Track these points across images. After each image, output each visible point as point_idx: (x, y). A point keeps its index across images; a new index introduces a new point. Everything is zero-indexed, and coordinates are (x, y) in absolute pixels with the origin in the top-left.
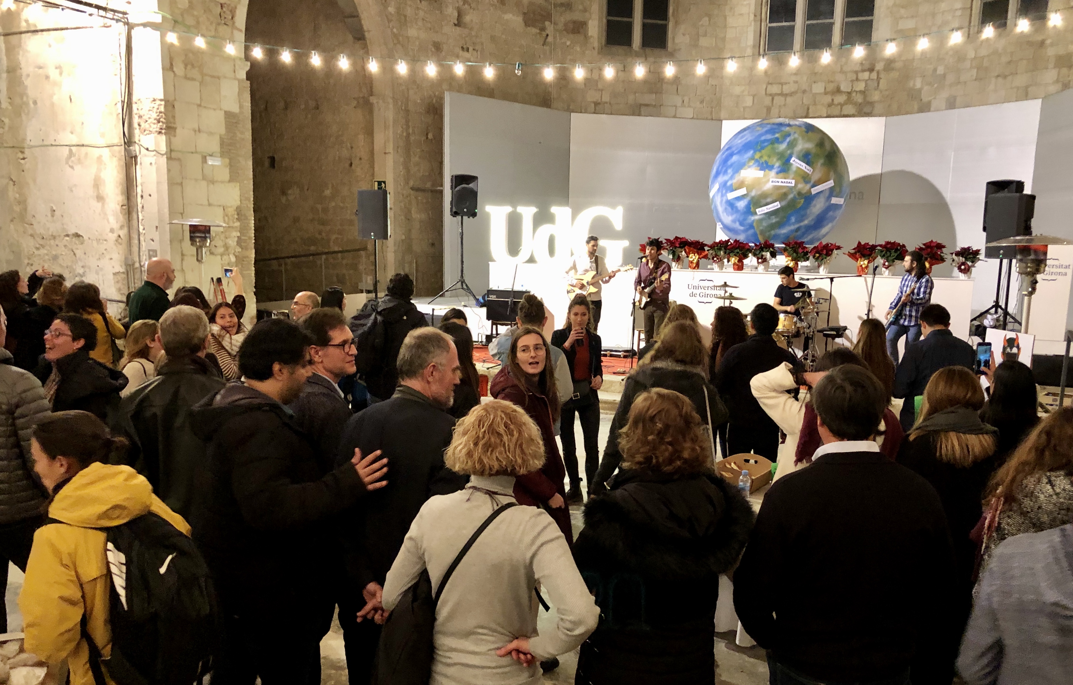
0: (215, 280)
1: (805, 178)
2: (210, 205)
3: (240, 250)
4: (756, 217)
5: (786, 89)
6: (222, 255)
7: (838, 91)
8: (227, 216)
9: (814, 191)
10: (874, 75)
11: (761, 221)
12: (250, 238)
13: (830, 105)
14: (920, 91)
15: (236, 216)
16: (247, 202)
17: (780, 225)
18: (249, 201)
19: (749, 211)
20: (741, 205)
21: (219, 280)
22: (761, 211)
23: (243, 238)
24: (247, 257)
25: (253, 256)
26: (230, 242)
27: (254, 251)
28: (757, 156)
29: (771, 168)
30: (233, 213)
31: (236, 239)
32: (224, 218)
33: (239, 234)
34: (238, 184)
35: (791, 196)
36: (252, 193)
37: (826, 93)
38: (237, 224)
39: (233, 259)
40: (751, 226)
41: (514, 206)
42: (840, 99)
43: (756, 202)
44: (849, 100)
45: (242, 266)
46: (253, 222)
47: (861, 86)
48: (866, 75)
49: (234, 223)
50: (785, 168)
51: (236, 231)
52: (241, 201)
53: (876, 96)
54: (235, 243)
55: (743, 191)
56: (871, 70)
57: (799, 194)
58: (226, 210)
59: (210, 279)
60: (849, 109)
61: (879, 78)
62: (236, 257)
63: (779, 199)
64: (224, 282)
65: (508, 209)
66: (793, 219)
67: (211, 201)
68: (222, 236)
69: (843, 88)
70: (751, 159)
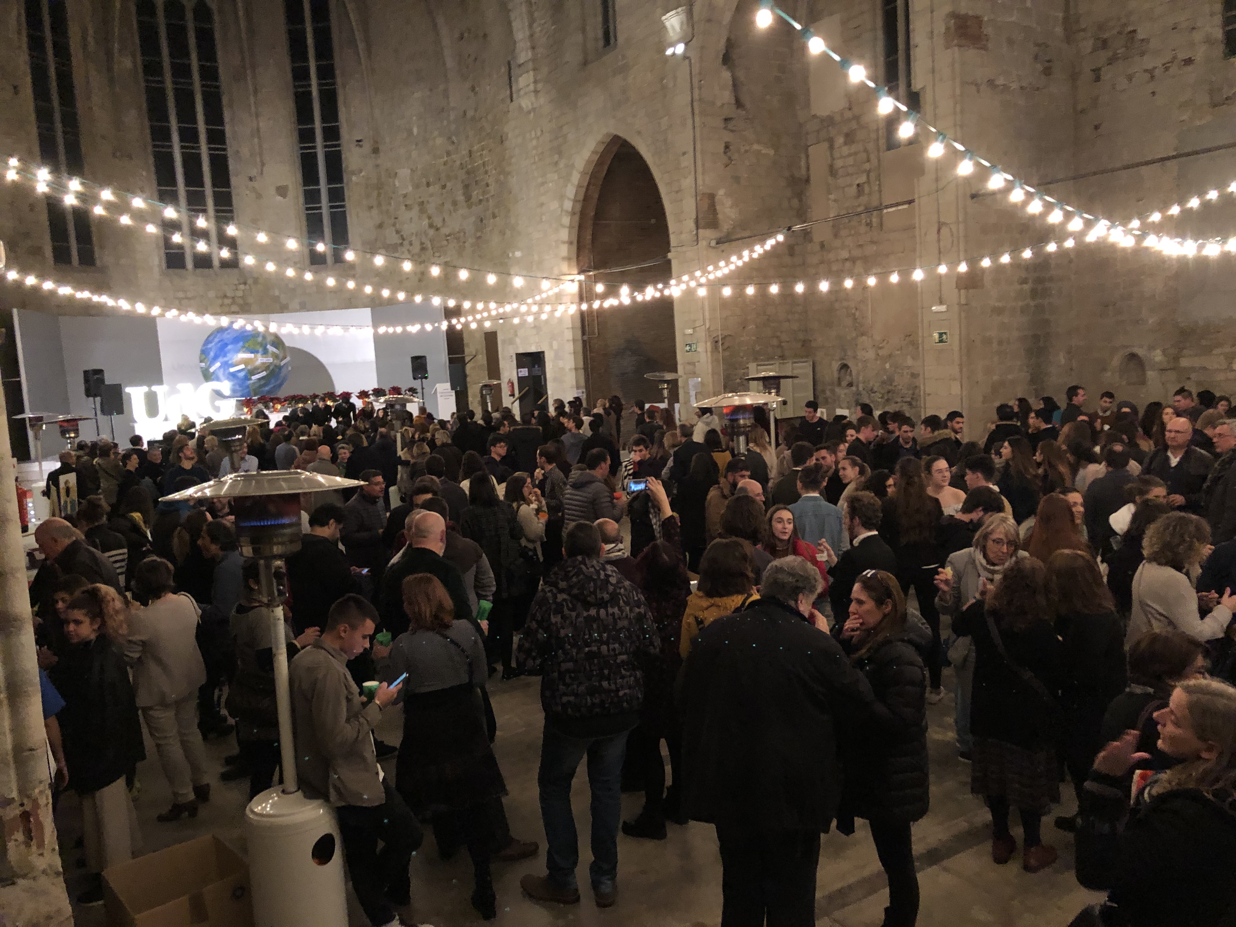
1: (276, 356)
4: (251, 382)
5: (189, 295)
7: (225, 296)
9: (282, 363)
10: (247, 287)
11: (254, 383)
13: (221, 306)
14: (278, 297)
17: (265, 385)
19: (247, 378)
20: (242, 374)
22: (254, 378)
28: (247, 345)
29: (257, 352)
35: (271, 368)
37: (217, 297)
40: (248, 387)
42: (227, 301)
43: (252, 372)
44: (234, 303)
47: (240, 293)
48: (242, 287)
50: (265, 352)
53: (251, 300)
55: (242, 366)
56: (245, 284)
57: (276, 366)
60: (234, 308)
61: (251, 289)
63: (265, 370)
65: (145, 389)
66: (273, 381)
69: (228, 295)
70: (243, 347)
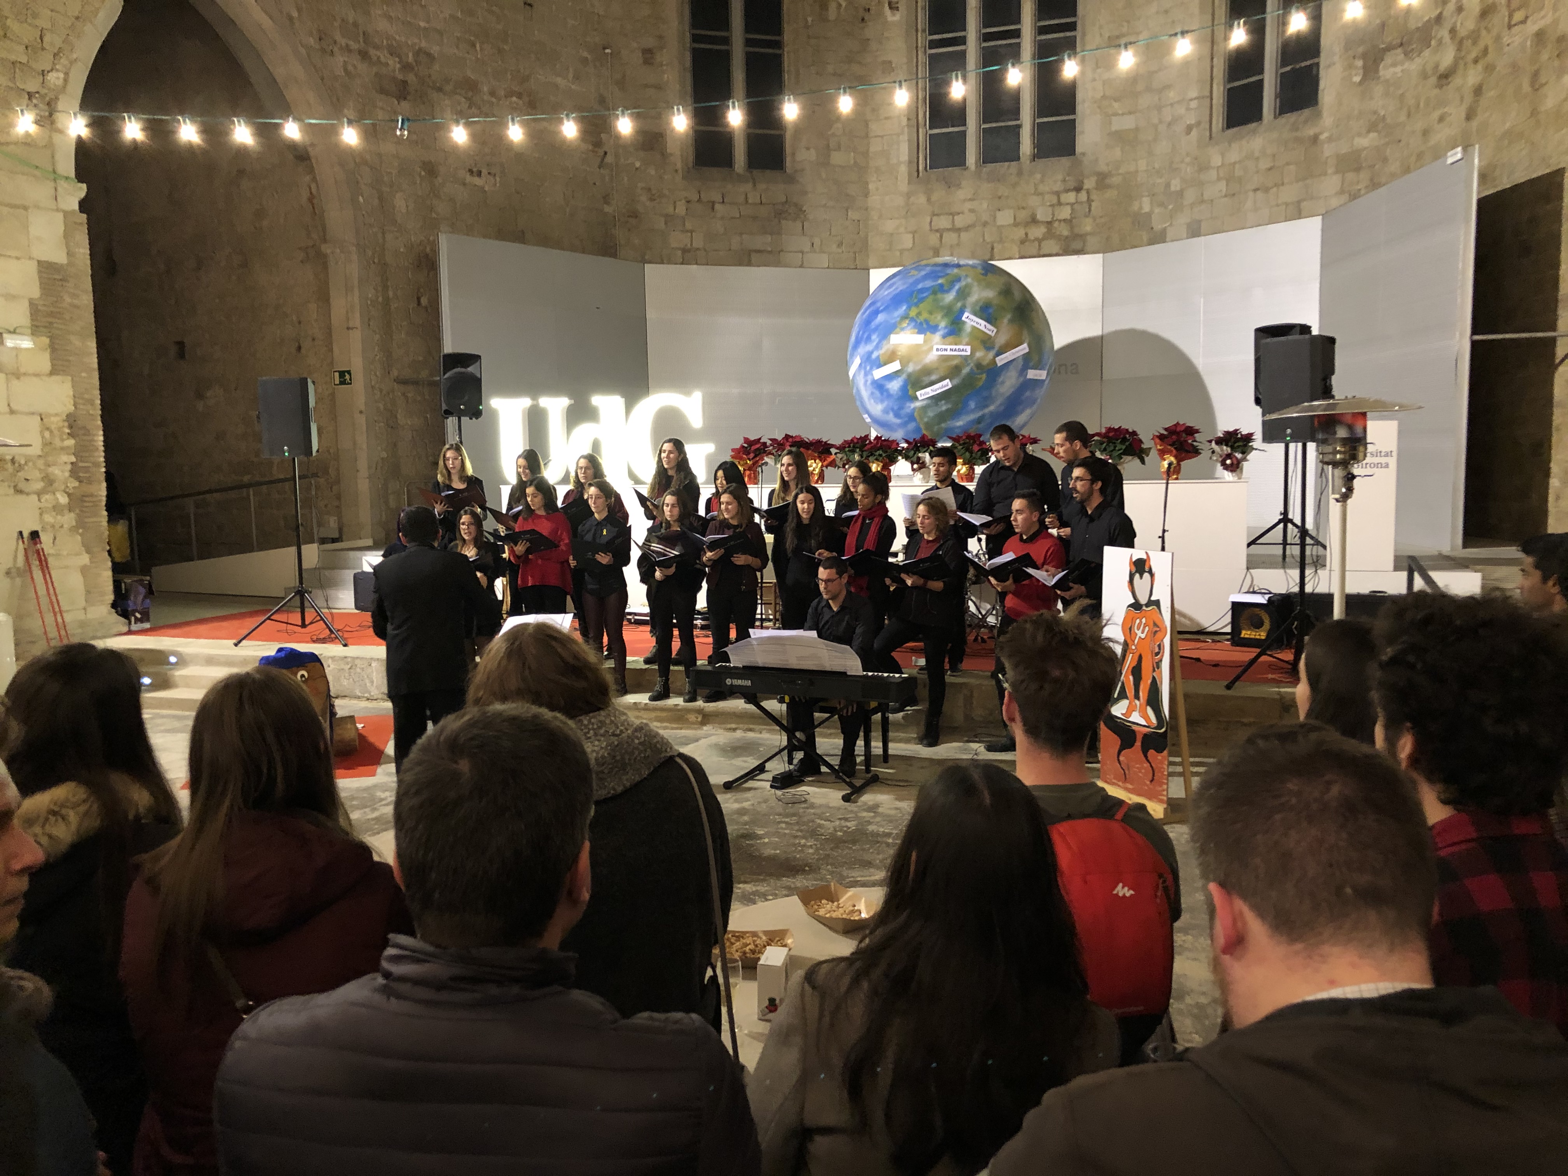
0: (26, 534)
1: (986, 342)
2: (12, 412)
3: (77, 484)
4: (918, 404)
5: (960, 221)
6: (39, 494)
7: (1033, 221)
8: (48, 429)
9: (1001, 360)
10: (1083, 196)
11: (924, 408)
12: (96, 465)
13: (1022, 242)
14: (1149, 215)
15: (67, 431)
16: (89, 407)
17: (954, 413)
18: (93, 404)
19: (907, 393)
20: (895, 386)
21: (35, 535)
22: (924, 394)
23: (81, 464)
24: (92, 495)
25: (104, 493)
26: (57, 472)
27: (104, 484)
28: (913, 313)
29: (934, 329)
30: (61, 424)
31: (69, 467)
32: (41, 432)
33: (73, 459)
34: (70, 378)
35: (966, 371)
36: (97, 392)
37: (1016, 224)
38: (71, 442)
39: (63, 499)
40: (911, 418)
41: (534, 397)
42: (1038, 232)
43: (916, 382)
44: (1050, 234)
45: (82, 511)
46: (102, 438)
47: (1065, 213)
48: (1071, 197)
49: (62, 440)
50: (955, 329)
51: (68, 454)
52: (75, 405)
53: (1087, 226)
54: (67, 474)
55: (895, 366)
56: (1078, 189)
57: (979, 366)
58: (45, 420)
59: (16, 535)
60: (1051, 245)
61: (1089, 201)
62: (69, 495)
63: (949, 376)
64: (45, 538)
65: (525, 402)
66: (972, 405)
67: (14, 406)
68: (40, 463)
69: (1039, 217)
70: (905, 317)
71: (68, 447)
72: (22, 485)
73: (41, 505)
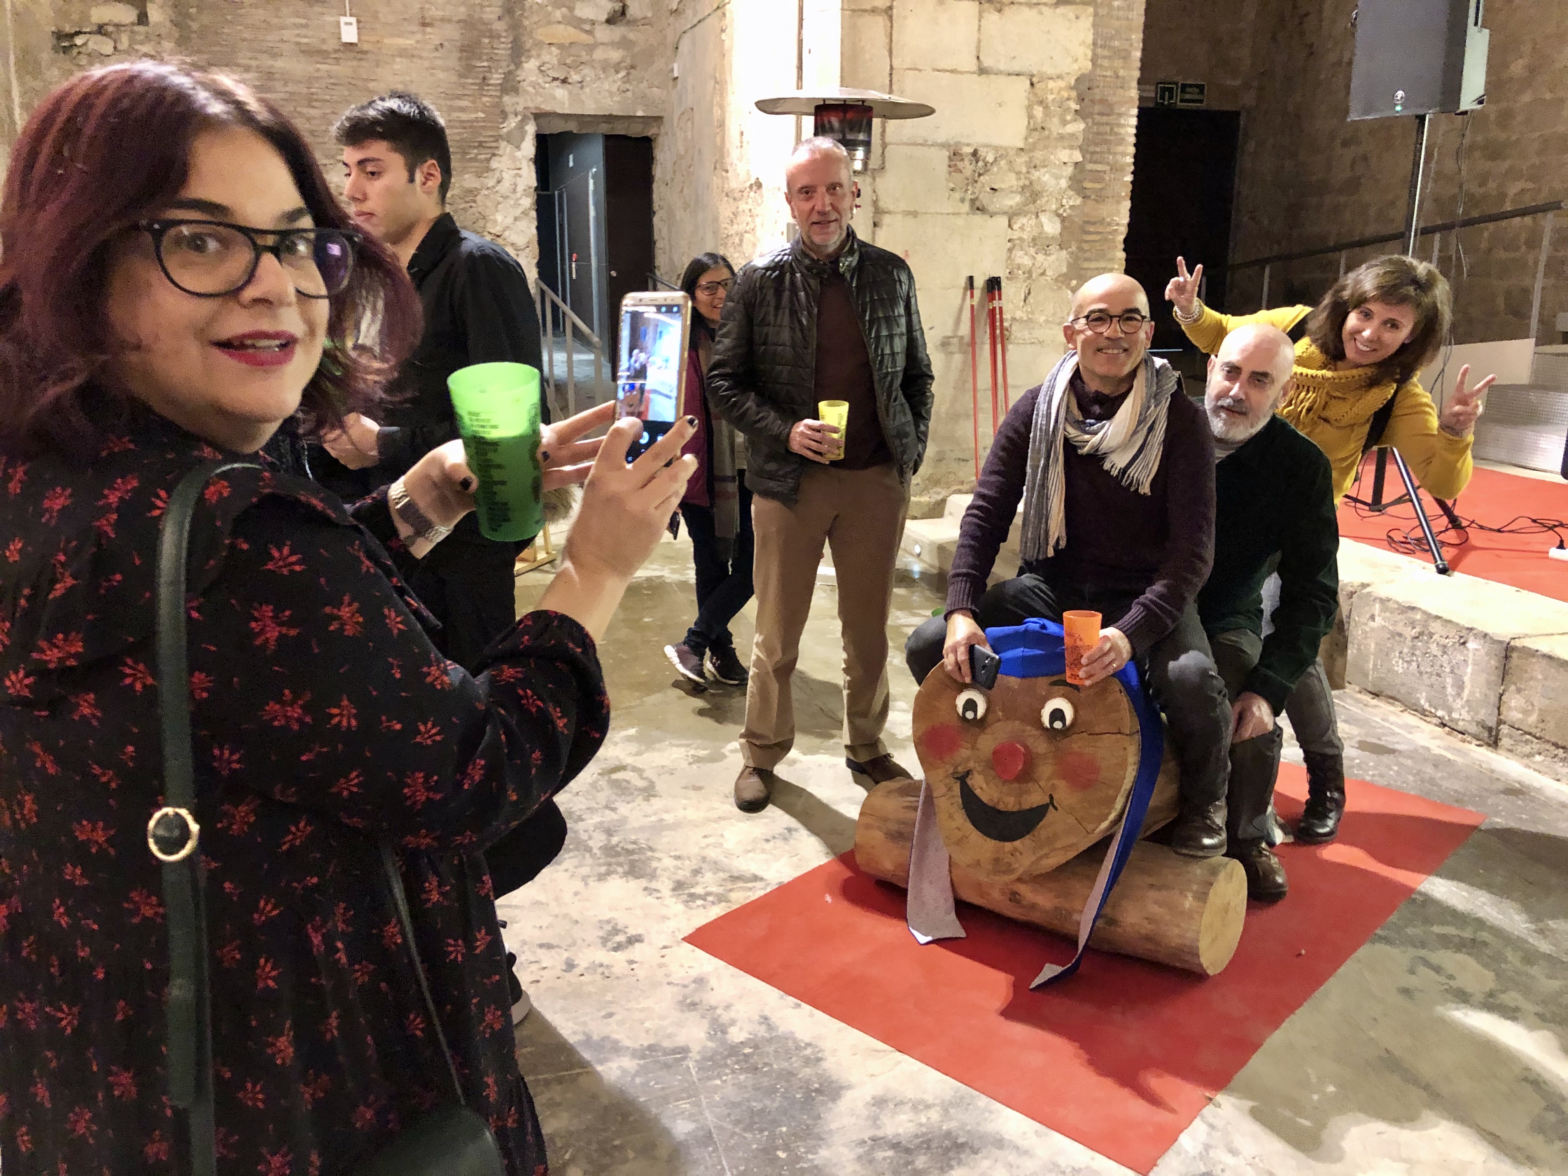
0: (979, 283)
2: (983, 71)
3: (1078, 201)
6: (1012, 216)
8: (1041, 102)
12: (1116, 168)
15: (1074, 106)
16: (1118, 63)
18: (1126, 57)
21: (993, 285)
23: (1090, 166)
24: (1102, 221)
25: (1125, 219)
26: (1046, 178)
27: (1128, 204)
30: (1065, 94)
31: (1069, 170)
32: (1029, 108)
33: (1078, 157)
34: (1091, 10)
36: (1137, 38)
38: (1078, 127)
39: (1051, 227)
45: (1080, 248)
46: (1134, 121)
49: (1064, 123)
51: (1071, 147)
52: (1094, 60)
54: (1064, 183)
58: (1037, 86)
59: (963, 282)
62: (1063, 220)
64: (1011, 293)
67: (987, 62)
68: (1021, 161)
71: (1072, 136)
72: (985, 199)
73: (1015, 235)
